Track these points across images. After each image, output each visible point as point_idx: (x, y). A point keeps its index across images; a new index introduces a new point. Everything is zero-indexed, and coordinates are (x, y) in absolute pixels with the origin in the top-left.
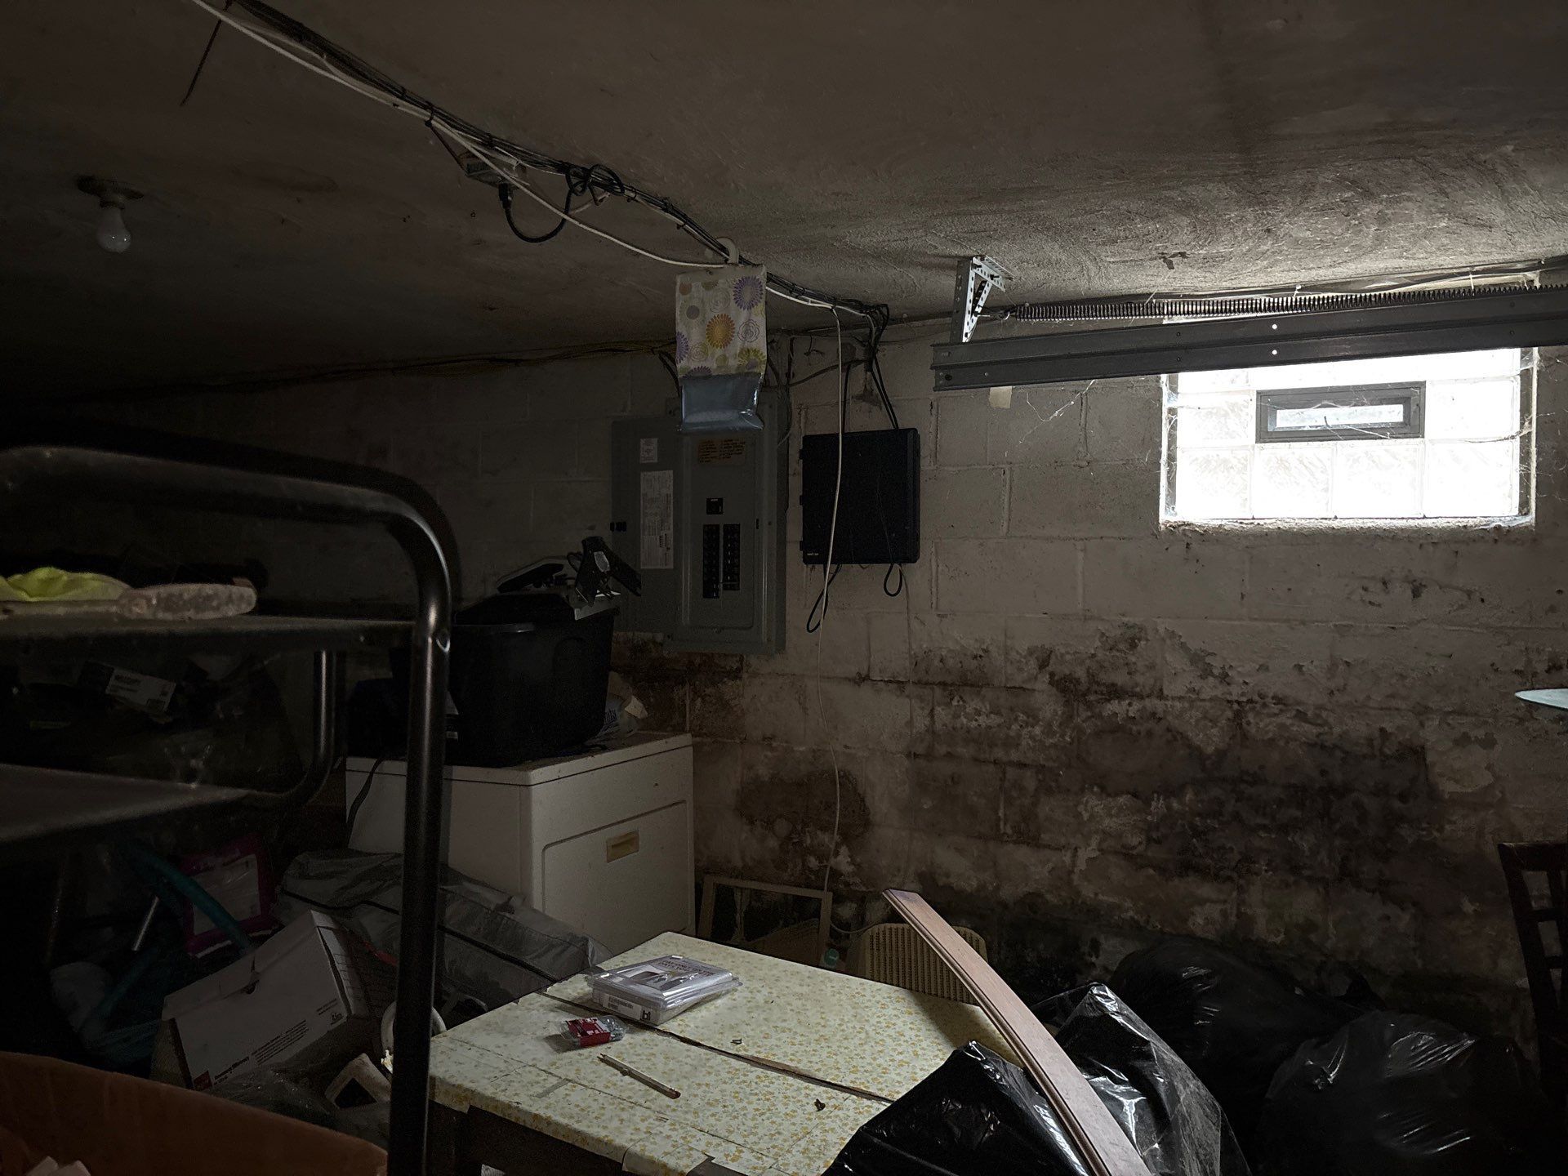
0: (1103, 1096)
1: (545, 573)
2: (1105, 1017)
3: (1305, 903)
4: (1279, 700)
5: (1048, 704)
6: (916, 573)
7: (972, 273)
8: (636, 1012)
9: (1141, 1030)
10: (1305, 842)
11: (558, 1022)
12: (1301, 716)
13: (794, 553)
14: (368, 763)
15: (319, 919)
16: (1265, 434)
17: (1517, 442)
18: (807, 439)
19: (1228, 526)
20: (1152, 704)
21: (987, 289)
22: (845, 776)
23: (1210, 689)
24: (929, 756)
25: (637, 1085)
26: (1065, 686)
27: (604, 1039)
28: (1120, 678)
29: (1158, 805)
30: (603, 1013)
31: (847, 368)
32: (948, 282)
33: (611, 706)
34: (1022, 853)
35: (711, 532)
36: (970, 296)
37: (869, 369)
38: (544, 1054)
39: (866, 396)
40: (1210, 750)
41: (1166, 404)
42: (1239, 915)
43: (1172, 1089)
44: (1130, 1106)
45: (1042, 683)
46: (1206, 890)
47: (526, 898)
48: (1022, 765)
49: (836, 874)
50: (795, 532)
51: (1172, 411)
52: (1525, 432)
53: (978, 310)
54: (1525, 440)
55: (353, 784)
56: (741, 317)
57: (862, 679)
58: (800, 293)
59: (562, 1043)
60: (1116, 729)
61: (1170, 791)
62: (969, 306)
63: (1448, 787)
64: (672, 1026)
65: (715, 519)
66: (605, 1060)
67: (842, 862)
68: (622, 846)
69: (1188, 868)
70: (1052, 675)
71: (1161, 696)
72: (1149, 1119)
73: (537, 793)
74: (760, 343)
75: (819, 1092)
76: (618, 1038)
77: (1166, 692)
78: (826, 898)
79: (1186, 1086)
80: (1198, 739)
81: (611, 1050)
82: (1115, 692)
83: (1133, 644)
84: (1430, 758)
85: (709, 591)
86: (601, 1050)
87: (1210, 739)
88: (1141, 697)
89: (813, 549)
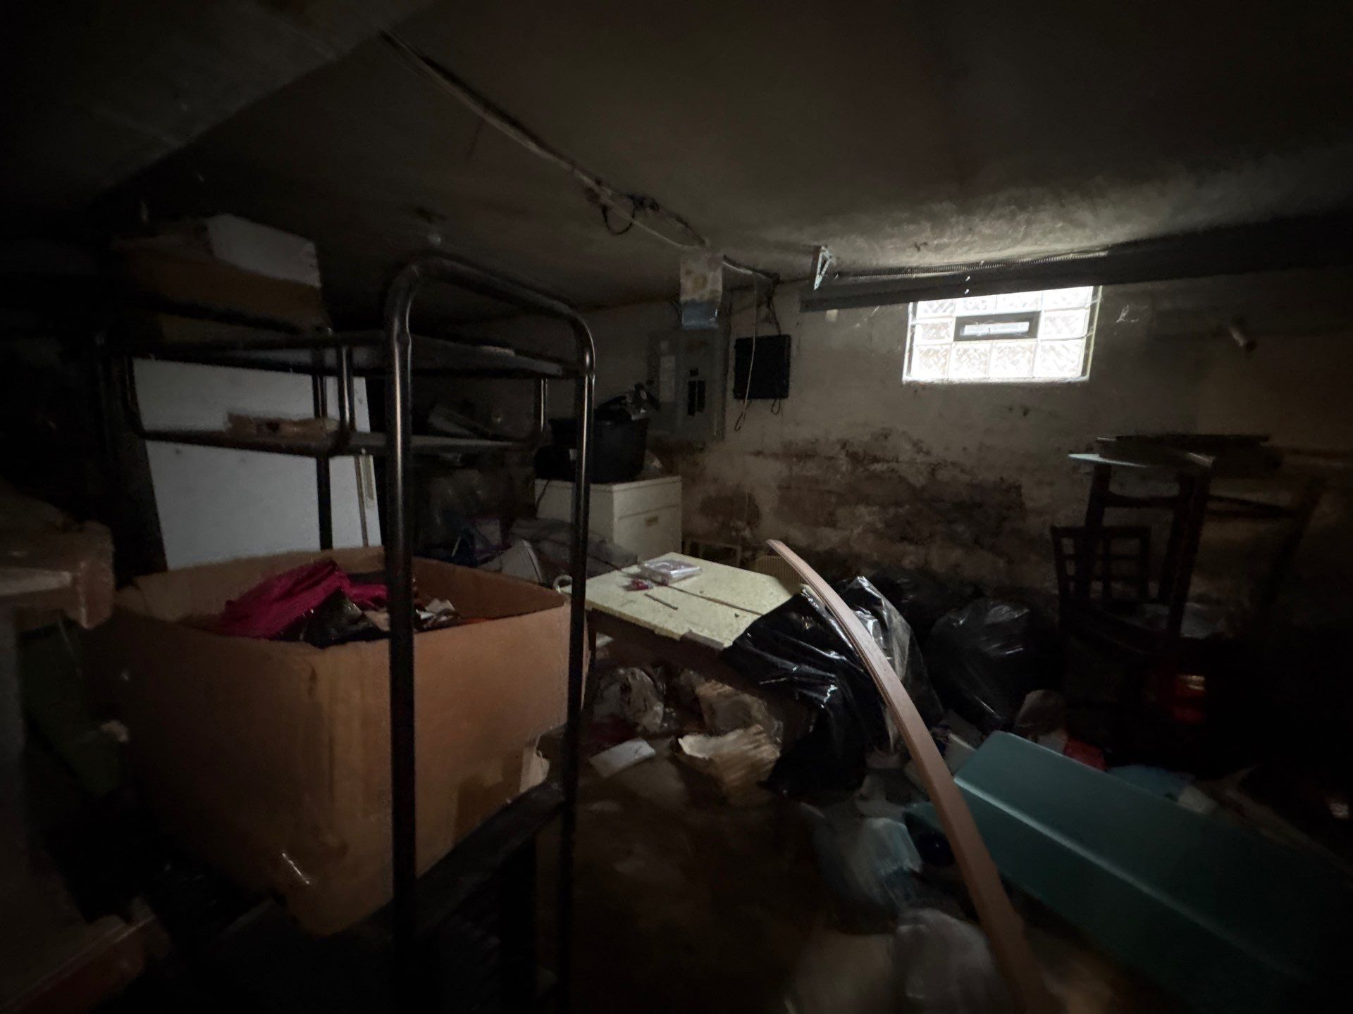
0: (860, 619)
1: (619, 400)
2: (862, 589)
3: (956, 554)
4: (953, 464)
5: (844, 464)
6: (787, 404)
7: (821, 255)
8: (659, 579)
9: (877, 594)
10: (960, 528)
11: (627, 582)
12: (963, 471)
13: (730, 394)
14: (544, 482)
15: (526, 544)
16: (958, 337)
17: (1084, 341)
18: (738, 341)
19: (936, 382)
20: (894, 465)
21: (828, 263)
22: (750, 497)
23: (920, 458)
24: (788, 488)
25: (660, 605)
26: (854, 457)
27: (646, 588)
28: (879, 454)
29: (892, 511)
30: (646, 579)
31: (759, 306)
32: (808, 261)
33: (647, 462)
34: (827, 531)
35: (692, 385)
36: (819, 266)
37: (768, 306)
38: (622, 592)
39: (767, 320)
40: (918, 486)
41: (910, 323)
42: (926, 560)
43: (890, 618)
44: (871, 623)
45: (842, 456)
46: (911, 548)
47: (611, 539)
48: (829, 492)
49: (744, 539)
50: (731, 384)
51: (913, 327)
52: (1089, 335)
53: (823, 273)
54: (1089, 339)
55: (538, 490)
56: (710, 275)
57: (758, 453)
58: (739, 266)
59: (628, 588)
60: (875, 477)
61: (898, 504)
62: (818, 270)
63: (1029, 504)
64: (675, 585)
65: (694, 379)
66: (647, 595)
67: (747, 533)
68: (652, 521)
69: (903, 539)
70: (847, 451)
71: (897, 461)
72: (879, 627)
73: (616, 496)
74: (720, 287)
75: (738, 612)
76: (652, 588)
77: (899, 460)
78: (739, 548)
79: (896, 617)
80: (912, 480)
81: (650, 592)
82: (876, 460)
83: (886, 437)
84: (1023, 490)
85: (691, 412)
86: (646, 591)
87: (919, 480)
88: (888, 462)
89: (739, 394)
